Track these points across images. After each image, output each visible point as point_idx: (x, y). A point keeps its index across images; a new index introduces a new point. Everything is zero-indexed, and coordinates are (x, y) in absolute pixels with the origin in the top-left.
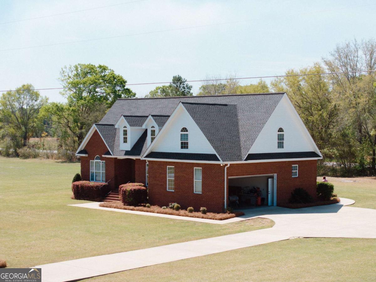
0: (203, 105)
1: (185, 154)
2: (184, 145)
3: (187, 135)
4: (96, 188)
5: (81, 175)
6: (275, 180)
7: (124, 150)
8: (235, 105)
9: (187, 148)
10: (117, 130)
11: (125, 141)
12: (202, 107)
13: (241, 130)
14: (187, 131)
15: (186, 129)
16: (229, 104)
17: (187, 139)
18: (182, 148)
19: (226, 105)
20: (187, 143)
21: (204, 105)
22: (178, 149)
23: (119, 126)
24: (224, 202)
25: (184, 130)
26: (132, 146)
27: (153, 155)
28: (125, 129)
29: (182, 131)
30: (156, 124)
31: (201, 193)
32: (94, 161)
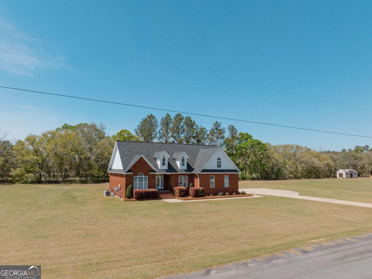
1: (220, 170)
2: (219, 166)
3: (221, 161)
7: (163, 170)
9: (220, 167)
11: (164, 164)
14: (220, 159)
15: (220, 158)
17: (221, 163)
18: (218, 167)
20: (220, 165)
22: (216, 168)
25: (219, 159)
27: (203, 171)
28: (164, 158)
29: (218, 159)
30: (188, 156)
31: (228, 187)
32: (138, 177)
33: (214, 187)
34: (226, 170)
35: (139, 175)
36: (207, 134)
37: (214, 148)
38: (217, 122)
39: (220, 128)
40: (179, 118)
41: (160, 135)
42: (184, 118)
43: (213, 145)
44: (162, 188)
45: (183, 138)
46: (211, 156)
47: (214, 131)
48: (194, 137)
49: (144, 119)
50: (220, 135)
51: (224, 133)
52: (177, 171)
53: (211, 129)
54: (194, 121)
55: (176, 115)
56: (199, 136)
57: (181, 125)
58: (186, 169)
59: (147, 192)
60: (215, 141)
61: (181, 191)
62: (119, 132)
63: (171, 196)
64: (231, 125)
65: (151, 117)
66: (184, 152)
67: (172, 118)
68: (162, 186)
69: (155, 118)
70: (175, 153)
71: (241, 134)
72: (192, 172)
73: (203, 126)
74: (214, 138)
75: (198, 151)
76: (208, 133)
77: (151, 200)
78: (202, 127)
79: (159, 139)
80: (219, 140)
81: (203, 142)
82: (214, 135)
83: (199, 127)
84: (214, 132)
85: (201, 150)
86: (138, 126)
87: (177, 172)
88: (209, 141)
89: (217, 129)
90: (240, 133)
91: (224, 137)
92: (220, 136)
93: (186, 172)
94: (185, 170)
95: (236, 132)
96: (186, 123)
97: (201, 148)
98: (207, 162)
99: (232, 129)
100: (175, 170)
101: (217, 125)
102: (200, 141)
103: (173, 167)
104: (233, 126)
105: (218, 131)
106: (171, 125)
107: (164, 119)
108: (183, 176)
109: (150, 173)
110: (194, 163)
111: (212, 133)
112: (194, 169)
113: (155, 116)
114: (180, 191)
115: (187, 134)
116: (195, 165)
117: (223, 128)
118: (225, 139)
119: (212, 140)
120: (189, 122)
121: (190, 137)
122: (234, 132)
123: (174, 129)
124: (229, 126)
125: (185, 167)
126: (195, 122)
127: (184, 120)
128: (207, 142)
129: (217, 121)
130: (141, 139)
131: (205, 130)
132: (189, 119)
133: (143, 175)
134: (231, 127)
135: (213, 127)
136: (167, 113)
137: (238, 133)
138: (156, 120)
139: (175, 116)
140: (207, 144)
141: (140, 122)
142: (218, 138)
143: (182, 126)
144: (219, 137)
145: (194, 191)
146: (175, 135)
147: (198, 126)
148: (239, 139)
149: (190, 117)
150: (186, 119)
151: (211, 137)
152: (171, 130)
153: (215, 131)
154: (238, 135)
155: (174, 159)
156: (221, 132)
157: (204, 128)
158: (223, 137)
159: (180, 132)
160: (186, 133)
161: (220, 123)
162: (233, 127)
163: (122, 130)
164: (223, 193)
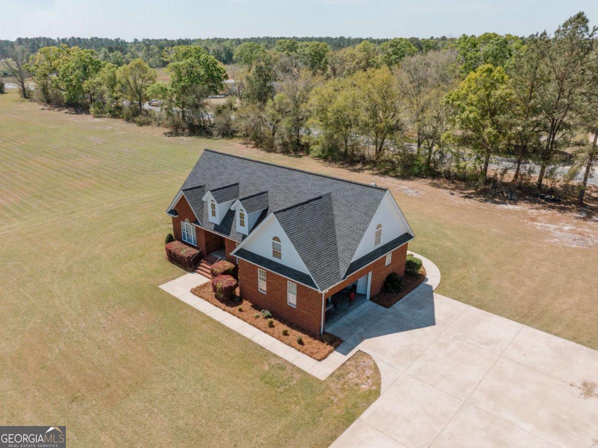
0: (296, 208)
1: (278, 264)
2: (277, 254)
3: (280, 245)
4: (187, 259)
5: (173, 235)
6: (369, 276)
7: (213, 223)
8: (329, 194)
9: (280, 258)
10: (205, 204)
11: (214, 214)
12: (296, 211)
13: (338, 233)
14: (280, 241)
15: (278, 238)
16: (324, 193)
17: (280, 250)
18: (274, 255)
19: (320, 198)
20: (280, 254)
21: (298, 207)
22: (270, 255)
23: (206, 199)
24: (321, 325)
26: (221, 221)
27: (242, 253)
28: (212, 203)
29: (274, 239)
31: (295, 307)
32: (185, 223)
33: (266, 294)
34: (290, 269)
52: (231, 233)
87: (228, 236)
100: (230, 229)
103: (232, 223)
125: (246, 231)
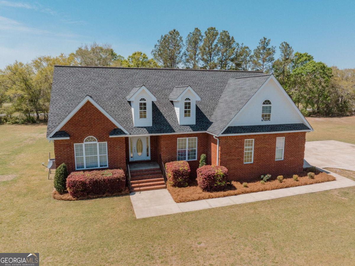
1: (268, 126)
2: (266, 116)
3: (271, 107)
7: (142, 127)
9: (269, 119)
11: (143, 115)
14: (270, 103)
15: (268, 101)
17: (270, 111)
23: (135, 98)
25: (267, 102)
27: (229, 130)
28: (143, 102)
29: (264, 103)
30: (197, 96)
31: (283, 159)
32: (84, 144)
33: (252, 162)
34: (280, 125)
35: (86, 141)
36: (250, 55)
37: (257, 79)
38: (265, 39)
39: (268, 47)
40: (212, 33)
41: (187, 58)
42: (219, 33)
43: (257, 71)
44: (149, 158)
45: (216, 61)
46: (250, 97)
47: (260, 51)
48: (232, 60)
49: (163, 36)
50: (267, 56)
51: (274, 53)
52: (174, 128)
53: (256, 48)
54: (233, 38)
55: (208, 30)
56: (239, 58)
57: (215, 43)
58: (194, 123)
59: (96, 181)
60: (260, 65)
61: (177, 174)
62: (131, 55)
63: (158, 181)
64: (284, 42)
65: (174, 33)
66: (189, 88)
67: (203, 34)
68: (148, 156)
69: (179, 35)
70: (175, 89)
71: (297, 55)
72: (206, 130)
73: (245, 45)
74: (260, 61)
75: (224, 83)
76: (252, 53)
77: (107, 196)
78: (243, 46)
79: (185, 63)
80: (265, 63)
81: (244, 66)
82: (260, 57)
83: (240, 45)
84: (260, 53)
85: (231, 81)
86: (156, 46)
87: (174, 132)
88: (253, 64)
89: (264, 48)
90: (297, 53)
91: (274, 60)
92: (267, 58)
93: (194, 131)
94: (191, 126)
95: (291, 52)
96: (222, 40)
97: (233, 77)
98: (239, 110)
99: (286, 48)
100: (170, 126)
101: (265, 43)
102: (241, 65)
103: (166, 120)
104: (288, 43)
105: (265, 51)
106: (201, 44)
107: (191, 35)
108: (187, 138)
109: (110, 137)
110: (214, 109)
111: (257, 53)
112: (211, 123)
113: (179, 31)
114: (174, 175)
115: (223, 55)
116: (214, 113)
117: (272, 47)
118: (275, 62)
119: (256, 64)
120: (226, 39)
121: (226, 60)
122: (288, 52)
123: (205, 49)
124: (282, 43)
125: (192, 120)
126: (235, 39)
127: (219, 36)
128: (249, 67)
129: (265, 37)
130: (161, 64)
131: (248, 50)
132: (226, 35)
133: (95, 140)
134: (284, 45)
135: (258, 45)
136: (196, 28)
137: (294, 53)
138: (181, 38)
139: (206, 30)
140: (250, 70)
141: (158, 41)
142: (264, 60)
143: (216, 45)
144: (266, 60)
145: (205, 178)
146: (205, 57)
147: (238, 44)
148: (293, 62)
149: (227, 32)
150: (221, 34)
151: (256, 59)
152: (201, 50)
153: (262, 51)
154: (292, 57)
155: (172, 102)
156: (269, 53)
157: (247, 48)
158: (272, 59)
159: (213, 53)
160: (221, 55)
161: (269, 40)
162: (288, 45)
163: (134, 53)
164: (270, 176)
